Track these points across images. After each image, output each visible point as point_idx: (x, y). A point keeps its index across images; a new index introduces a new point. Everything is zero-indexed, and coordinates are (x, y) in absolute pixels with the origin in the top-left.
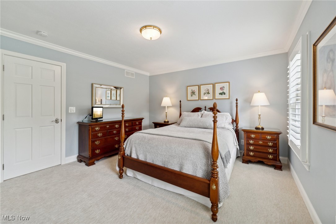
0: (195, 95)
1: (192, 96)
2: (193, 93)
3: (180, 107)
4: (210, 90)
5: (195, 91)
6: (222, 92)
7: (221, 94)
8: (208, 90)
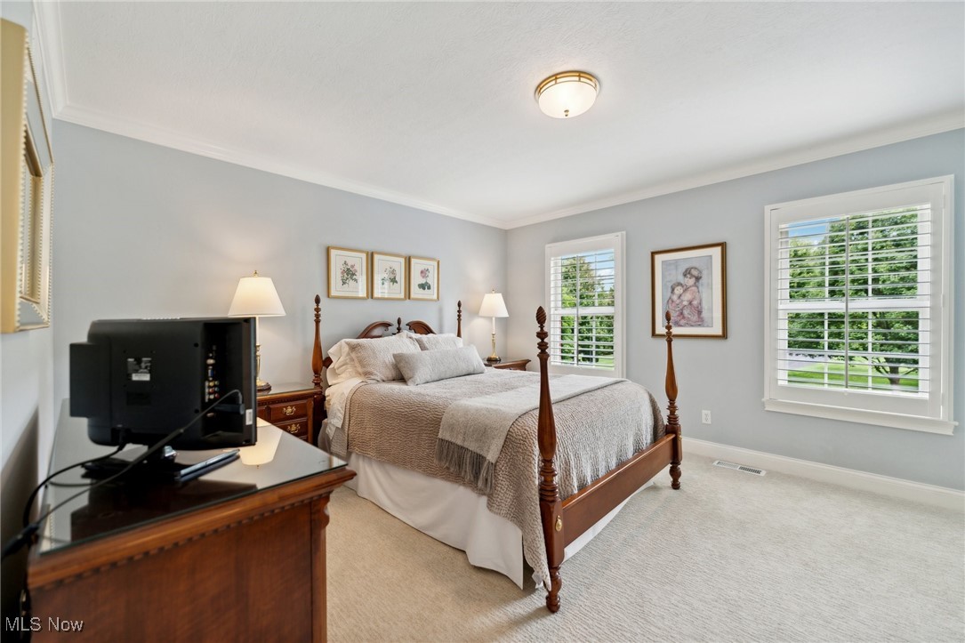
0: (356, 280)
1: (344, 283)
2: (349, 273)
3: (318, 322)
4: (398, 272)
5: (355, 267)
6: (423, 281)
7: (422, 286)
8: (393, 272)
